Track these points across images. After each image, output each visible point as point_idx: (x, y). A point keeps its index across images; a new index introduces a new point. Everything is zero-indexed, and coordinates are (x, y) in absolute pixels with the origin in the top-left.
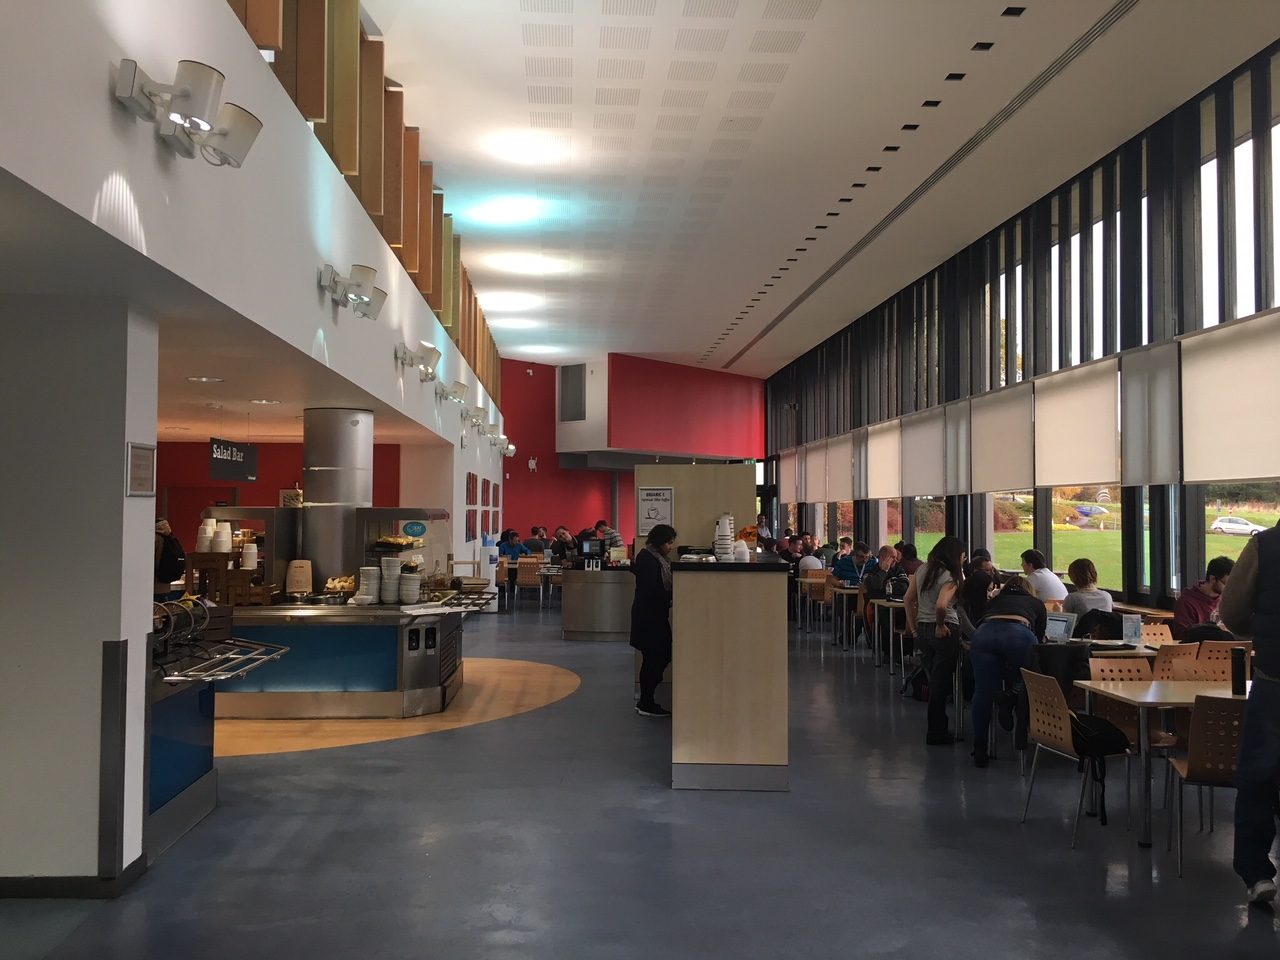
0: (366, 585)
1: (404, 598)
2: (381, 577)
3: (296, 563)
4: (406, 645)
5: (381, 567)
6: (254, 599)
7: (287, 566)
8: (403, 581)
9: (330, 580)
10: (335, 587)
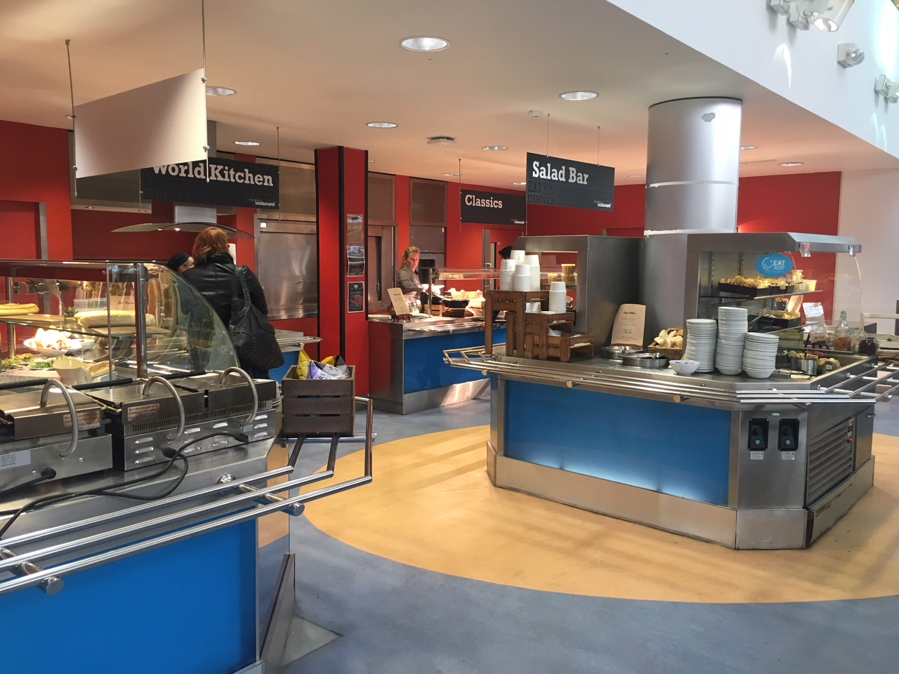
0: (693, 345)
1: (749, 370)
2: (717, 336)
3: (627, 307)
4: (743, 440)
5: (717, 320)
6: (552, 352)
7: (617, 310)
8: (748, 344)
9: (663, 333)
10: (665, 343)
